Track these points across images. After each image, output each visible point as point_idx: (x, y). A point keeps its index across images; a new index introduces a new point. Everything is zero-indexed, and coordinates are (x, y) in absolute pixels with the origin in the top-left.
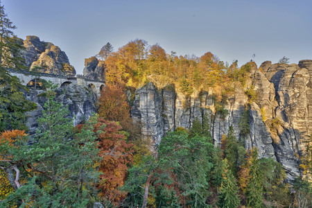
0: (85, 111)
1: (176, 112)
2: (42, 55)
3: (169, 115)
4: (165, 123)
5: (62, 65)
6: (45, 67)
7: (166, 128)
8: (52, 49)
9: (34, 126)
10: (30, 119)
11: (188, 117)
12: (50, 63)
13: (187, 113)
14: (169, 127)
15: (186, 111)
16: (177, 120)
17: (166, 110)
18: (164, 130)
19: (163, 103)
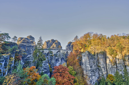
0: (61, 61)
1: (107, 65)
2: (53, 44)
3: (102, 66)
4: (99, 70)
5: (58, 46)
6: (53, 47)
7: (100, 73)
8: (56, 42)
9: (44, 65)
10: (43, 63)
11: (116, 69)
12: (55, 46)
13: (114, 67)
14: (102, 73)
15: (114, 65)
16: (108, 70)
17: (100, 63)
18: (99, 74)
19: (98, 60)
